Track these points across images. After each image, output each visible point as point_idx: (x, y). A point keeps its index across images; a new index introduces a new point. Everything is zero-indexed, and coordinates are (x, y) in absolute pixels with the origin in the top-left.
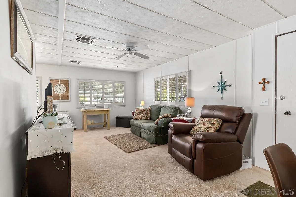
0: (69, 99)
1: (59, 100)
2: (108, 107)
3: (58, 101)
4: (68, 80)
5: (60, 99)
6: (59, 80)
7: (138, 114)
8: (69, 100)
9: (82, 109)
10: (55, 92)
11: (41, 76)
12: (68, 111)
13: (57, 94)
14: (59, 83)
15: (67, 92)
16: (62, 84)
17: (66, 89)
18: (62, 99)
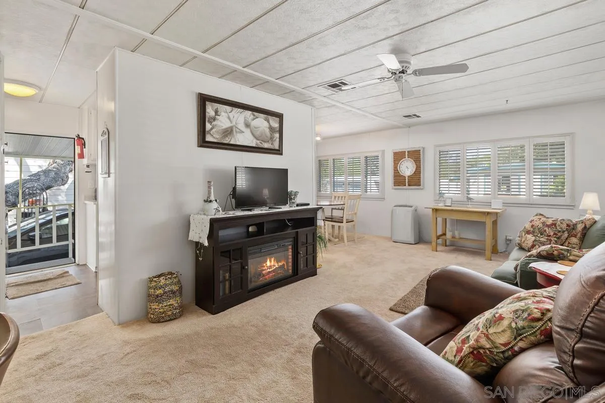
0: (420, 185)
1: (405, 185)
2: (502, 205)
3: (404, 187)
4: (420, 150)
5: (407, 184)
6: (405, 152)
7: (528, 232)
8: (421, 187)
9: (440, 205)
10: (400, 173)
11: (383, 149)
12: (412, 207)
13: (402, 176)
14: (405, 158)
15: (418, 171)
16: (409, 159)
17: (417, 166)
18: (409, 185)
